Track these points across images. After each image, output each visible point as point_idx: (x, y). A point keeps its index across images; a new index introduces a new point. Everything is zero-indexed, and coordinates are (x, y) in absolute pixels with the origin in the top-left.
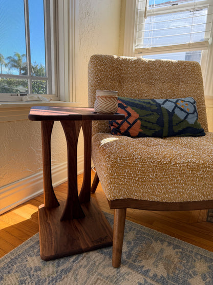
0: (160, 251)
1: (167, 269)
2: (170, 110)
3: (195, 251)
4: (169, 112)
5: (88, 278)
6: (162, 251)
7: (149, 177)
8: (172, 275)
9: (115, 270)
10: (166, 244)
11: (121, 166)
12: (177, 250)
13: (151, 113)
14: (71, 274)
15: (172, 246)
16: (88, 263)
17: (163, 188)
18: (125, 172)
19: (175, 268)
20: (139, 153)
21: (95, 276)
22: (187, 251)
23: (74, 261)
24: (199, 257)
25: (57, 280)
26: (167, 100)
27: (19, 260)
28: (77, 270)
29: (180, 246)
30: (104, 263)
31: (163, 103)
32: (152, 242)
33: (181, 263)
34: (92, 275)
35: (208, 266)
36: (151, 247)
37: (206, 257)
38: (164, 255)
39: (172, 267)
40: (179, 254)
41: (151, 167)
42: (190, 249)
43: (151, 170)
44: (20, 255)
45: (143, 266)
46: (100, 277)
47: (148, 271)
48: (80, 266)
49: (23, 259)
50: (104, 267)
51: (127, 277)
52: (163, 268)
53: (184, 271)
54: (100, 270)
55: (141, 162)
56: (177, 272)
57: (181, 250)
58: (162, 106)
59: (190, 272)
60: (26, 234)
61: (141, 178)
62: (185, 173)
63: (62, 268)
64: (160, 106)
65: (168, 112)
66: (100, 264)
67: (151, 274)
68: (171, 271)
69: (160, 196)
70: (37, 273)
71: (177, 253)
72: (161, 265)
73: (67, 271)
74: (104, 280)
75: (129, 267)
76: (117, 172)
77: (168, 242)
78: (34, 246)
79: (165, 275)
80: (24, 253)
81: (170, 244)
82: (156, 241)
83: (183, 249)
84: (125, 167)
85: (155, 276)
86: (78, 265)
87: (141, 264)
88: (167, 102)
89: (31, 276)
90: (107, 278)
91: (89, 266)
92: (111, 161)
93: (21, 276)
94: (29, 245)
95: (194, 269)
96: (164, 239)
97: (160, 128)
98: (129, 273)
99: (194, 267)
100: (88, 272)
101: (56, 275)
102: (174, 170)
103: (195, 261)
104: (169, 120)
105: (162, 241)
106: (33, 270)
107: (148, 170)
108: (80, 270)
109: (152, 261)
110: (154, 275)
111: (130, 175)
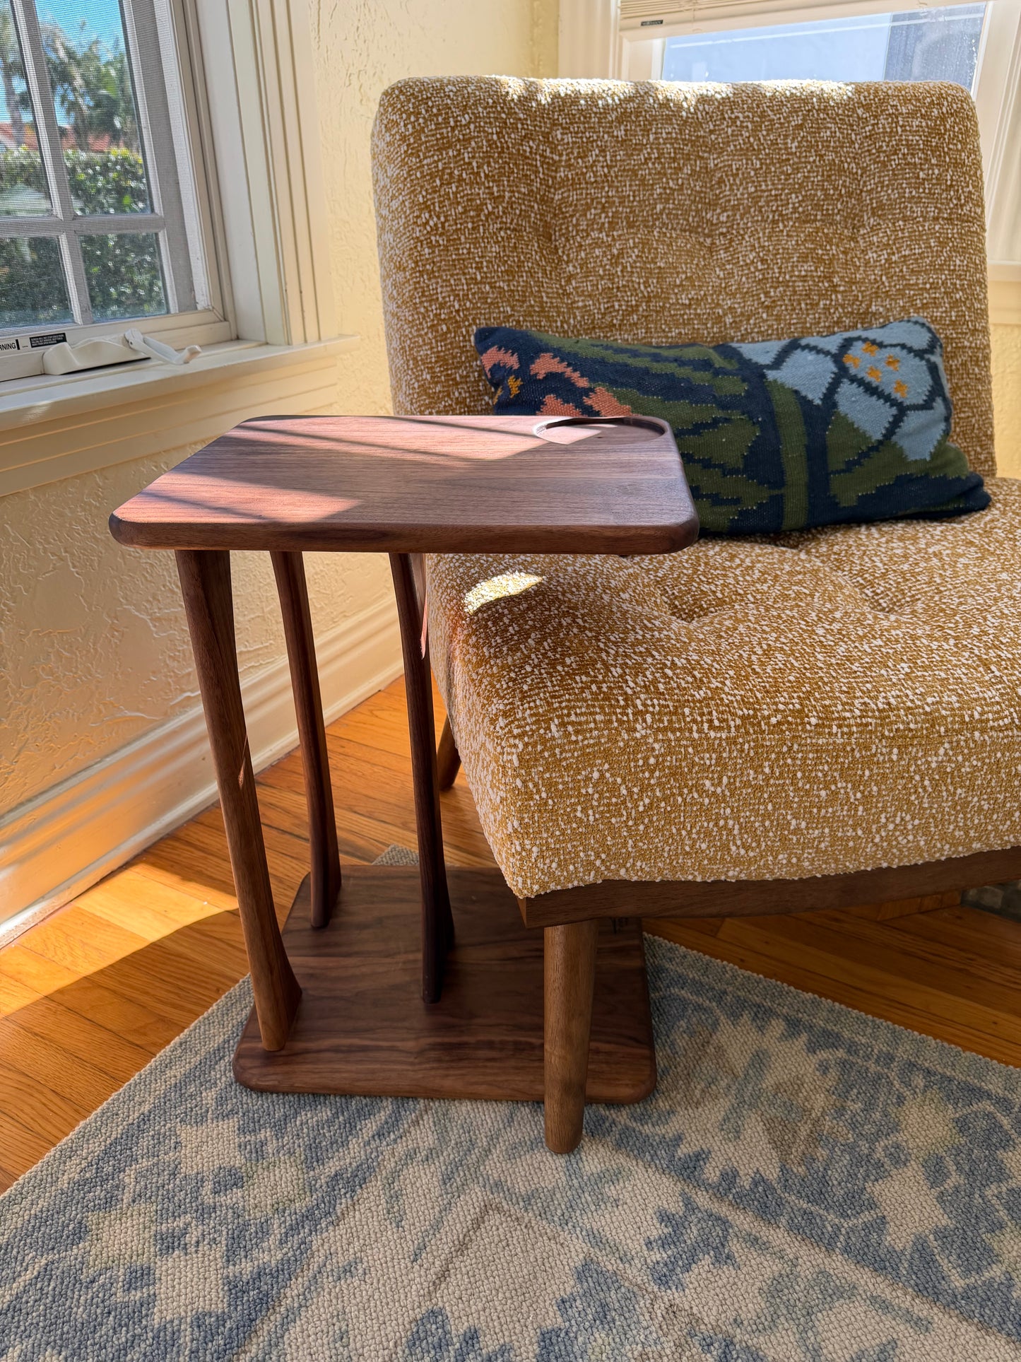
0: (751, 1065)
1: (781, 1146)
2: (816, 397)
3: (903, 1052)
4: (810, 402)
5: (447, 1208)
6: (760, 1060)
7: (702, 791)
8: (802, 1170)
9: (561, 1161)
10: (778, 1027)
11: (570, 757)
12: (823, 1055)
13: (719, 414)
14: (373, 1192)
15: (804, 1037)
16: (443, 1138)
17: (766, 830)
18: (588, 779)
19: (816, 1138)
20: (655, 682)
21: (476, 1196)
22: (867, 1057)
23: (380, 1135)
24: (919, 1081)
25: (316, 1222)
26: (794, 346)
27: (145, 1142)
28: (395, 1174)
29: (838, 1036)
30: (511, 1136)
31: (778, 363)
32: (716, 1023)
33: (841, 1111)
34: (461, 1190)
35: (957, 1121)
36: (711, 1050)
37: (950, 1080)
38: (769, 1081)
39: (804, 1131)
40: (833, 1073)
41: (711, 749)
42: (880, 1047)
43: (709, 759)
44: (145, 1119)
45: (679, 1139)
46: (498, 1198)
47: (700, 1158)
48: (410, 1156)
49: (159, 1139)
50: (513, 1153)
51: (611, 1191)
52: (764, 1143)
53: (850, 1148)
54: (494, 1167)
55: (665, 730)
56: (822, 1153)
57: (841, 1053)
58: (771, 375)
59: (879, 1154)
60: (162, 1019)
61: (665, 798)
62: (869, 762)
63: (332, 1167)
64: (764, 376)
65: (805, 402)
66: (493, 1138)
67: (711, 1173)
68: (796, 1152)
69: (751, 862)
70: (226, 1199)
71: (824, 1068)
72: (754, 1129)
73: (355, 1180)
74: (516, 1210)
75: (618, 1146)
76: (550, 785)
77: (787, 1019)
78: (199, 1075)
79: (772, 1173)
80: (162, 1109)
81: (794, 1027)
82: (735, 1016)
83: (852, 1048)
84: (587, 759)
85: (730, 1177)
86: (400, 1149)
87: (669, 1130)
88: (798, 356)
89: (204, 1212)
90: (528, 1200)
91: (449, 1154)
92: (520, 736)
93: (162, 1215)
94: (177, 1072)
95: (892, 1139)
96: (768, 1004)
97: (764, 494)
98: (616, 1176)
99: (896, 1128)
100: (446, 1179)
101: (309, 1201)
102: (818, 750)
103: (901, 1100)
104: (807, 447)
105: (762, 1016)
106: (208, 1186)
107: (693, 764)
108: (409, 1172)
109: (714, 1112)
110: (724, 1176)
111: (614, 790)
